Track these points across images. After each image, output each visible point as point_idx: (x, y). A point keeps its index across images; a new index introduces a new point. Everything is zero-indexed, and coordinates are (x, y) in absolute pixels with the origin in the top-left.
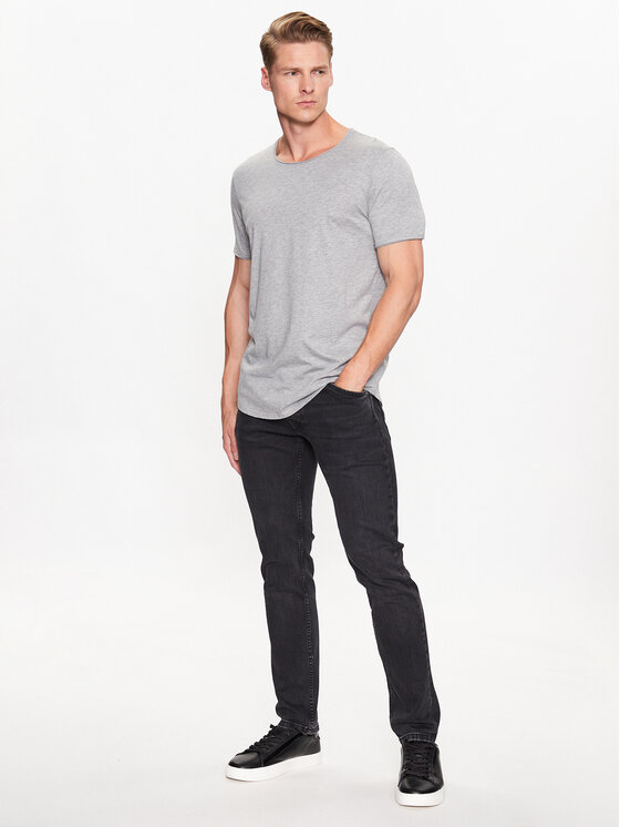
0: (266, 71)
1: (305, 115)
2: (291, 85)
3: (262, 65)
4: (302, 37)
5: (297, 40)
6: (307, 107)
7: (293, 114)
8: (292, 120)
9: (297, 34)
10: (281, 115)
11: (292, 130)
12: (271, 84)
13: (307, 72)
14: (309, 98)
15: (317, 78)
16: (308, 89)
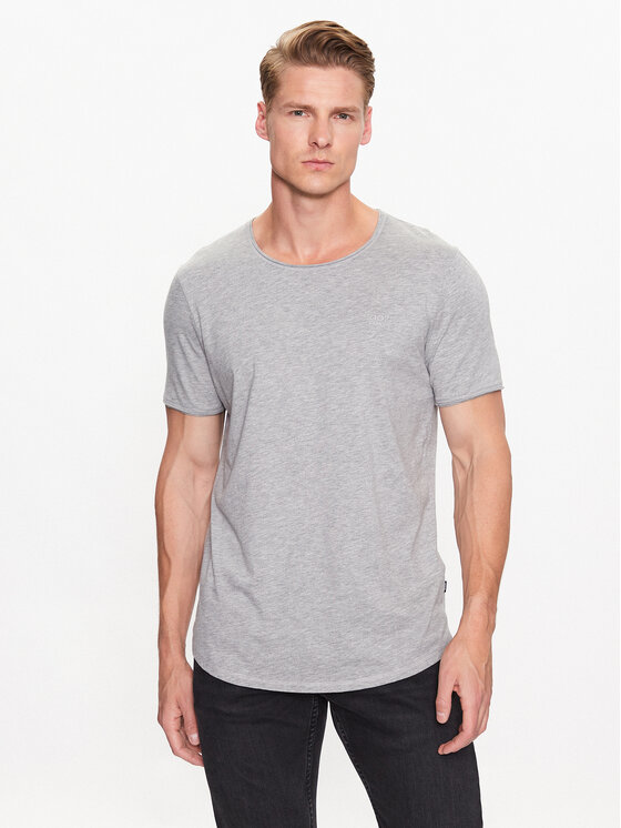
0: (264, 108)
1: (314, 182)
2: (297, 132)
3: (260, 98)
4: (323, 58)
5: (314, 62)
6: (317, 170)
7: (295, 180)
8: (297, 191)
9: (314, 53)
10: (278, 177)
11: (295, 206)
12: (267, 129)
13: (323, 114)
14: (321, 155)
15: (340, 126)
16: (322, 141)
